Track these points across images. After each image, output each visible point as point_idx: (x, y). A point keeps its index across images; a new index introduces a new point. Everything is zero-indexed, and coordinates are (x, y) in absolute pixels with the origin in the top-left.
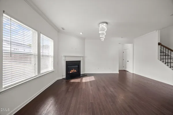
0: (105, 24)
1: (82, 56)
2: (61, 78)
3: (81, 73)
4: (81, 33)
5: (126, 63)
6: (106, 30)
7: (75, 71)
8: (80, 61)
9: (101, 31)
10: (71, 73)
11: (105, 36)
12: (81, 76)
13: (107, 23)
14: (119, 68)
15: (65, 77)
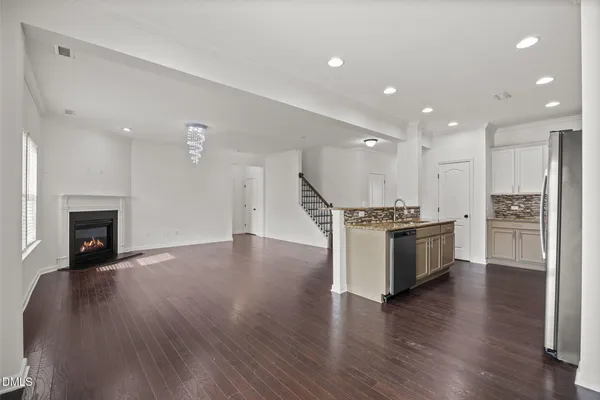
0: (200, 130)
1: (123, 198)
2: (52, 268)
3: (121, 250)
4: (126, 130)
5: (250, 214)
6: (202, 141)
7: (99, 243)
8: (115, 212)
9: (191, 140)
10: (83, 253)
11: (201, 153)
12: (119, 257)
13: (205, 127)
14: (234, 230)
15: (66, 264)
